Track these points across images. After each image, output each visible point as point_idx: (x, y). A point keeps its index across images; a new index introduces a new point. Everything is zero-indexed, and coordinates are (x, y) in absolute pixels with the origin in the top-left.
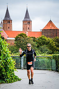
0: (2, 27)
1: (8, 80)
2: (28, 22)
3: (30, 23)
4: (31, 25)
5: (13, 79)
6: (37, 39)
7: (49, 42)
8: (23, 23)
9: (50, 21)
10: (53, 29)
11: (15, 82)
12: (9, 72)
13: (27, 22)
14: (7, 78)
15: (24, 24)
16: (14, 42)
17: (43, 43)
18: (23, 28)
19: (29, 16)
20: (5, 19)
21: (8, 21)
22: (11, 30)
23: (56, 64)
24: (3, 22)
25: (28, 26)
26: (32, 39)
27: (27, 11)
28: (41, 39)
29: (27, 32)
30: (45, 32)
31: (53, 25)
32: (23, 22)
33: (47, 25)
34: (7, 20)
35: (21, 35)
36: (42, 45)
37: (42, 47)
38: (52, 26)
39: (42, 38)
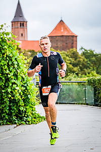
2: (21, 24)
3: (25, 25)
4: (25, 29)
9: (61, 21)
10: (65, 34)
13: (19, 25)
15: (13, 27)
23: (95, 94)
25: (21, 31)
29: (20, 42)
31: (66, 28)
32: (12, 25)
33: (56, 28)
38: (64, 30)
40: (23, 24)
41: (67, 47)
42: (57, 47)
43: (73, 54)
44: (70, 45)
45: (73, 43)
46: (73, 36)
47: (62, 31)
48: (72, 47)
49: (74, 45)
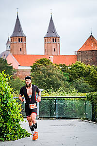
0: (10, 49)
1: (9, 135)
2: (53, 39)
3: (57, 40)
4: (58, 45)
5: (16, 134)
6: (69, 68)
7: (89, 73)
8: (45, 42)
10: (95, 49)
11: (20, 138)
12: (12, 123)
13: (52, 40)
14: (8, 133)
16: (30, 74)
17: (78, 75)
18: (45, 50)
19: (54, 29)
20: (13, 34)
21: (19, 39)
22: (25, 54)
24: (10, 40)
25: (54, 46)
26: (60, 67)
27: (51, 20)
28: (75, 68)
29: (52, 57)
30: (82, 55)
32: (45, 40)
33: (86, 43)
35: (42, 62)
36: (77, 78)
37: (78, 81)
38: (94, 46)
39: (77, 65)
40: (56, 39)
41: (96, 61)
47: (92, 46)
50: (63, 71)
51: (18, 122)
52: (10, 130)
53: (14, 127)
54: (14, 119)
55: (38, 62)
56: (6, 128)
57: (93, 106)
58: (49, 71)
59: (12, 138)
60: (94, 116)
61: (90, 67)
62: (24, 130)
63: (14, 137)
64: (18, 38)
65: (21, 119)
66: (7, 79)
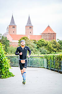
0: (8, 32)
1: (3, 76)
4: (32, 30)
5: (7, 75)
6: (37, 42)
7: (47, 44)
12: (5, 69)
13: (29, 28)
15: (26, 29)
17: (42, 45)
19: (30, 22)
22: (16, 34)
26: (33, 41)
28: (40, 42)
29: (29, 36)
30: (44, 36)
32: (26, 27)
34: (13, 26)
36: (41, 47)
39: (41, 40)
40: (31, 27)
41: (51, 39)
42: (46, 39)
43: (54, 42)
44: (52, 38)
45: (54, 37)
46: (54, 34)
47: (49, 31)
48: (54, 39)
49: (55, 38)
50: (34, 43)
51: (8, 69)
52: (3, 73)
53: (6, 71)
54: (6, 67)
55: (22, 38)
56: (2, 72)
57: (47, 61)
58: (27, 43)
59: (5, 77)
60: (47, 66)
61: (48, 41)
62: (11, 73)
63: (6, 77)
64: (12, 26)
65: (9, 67)
66: (3, 47)
